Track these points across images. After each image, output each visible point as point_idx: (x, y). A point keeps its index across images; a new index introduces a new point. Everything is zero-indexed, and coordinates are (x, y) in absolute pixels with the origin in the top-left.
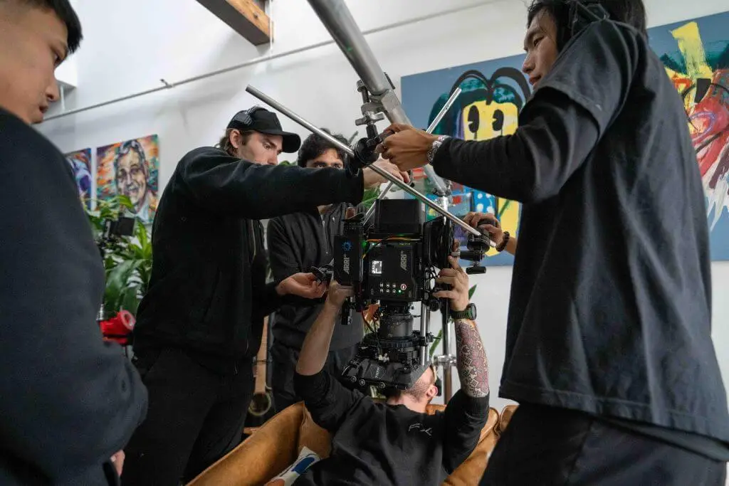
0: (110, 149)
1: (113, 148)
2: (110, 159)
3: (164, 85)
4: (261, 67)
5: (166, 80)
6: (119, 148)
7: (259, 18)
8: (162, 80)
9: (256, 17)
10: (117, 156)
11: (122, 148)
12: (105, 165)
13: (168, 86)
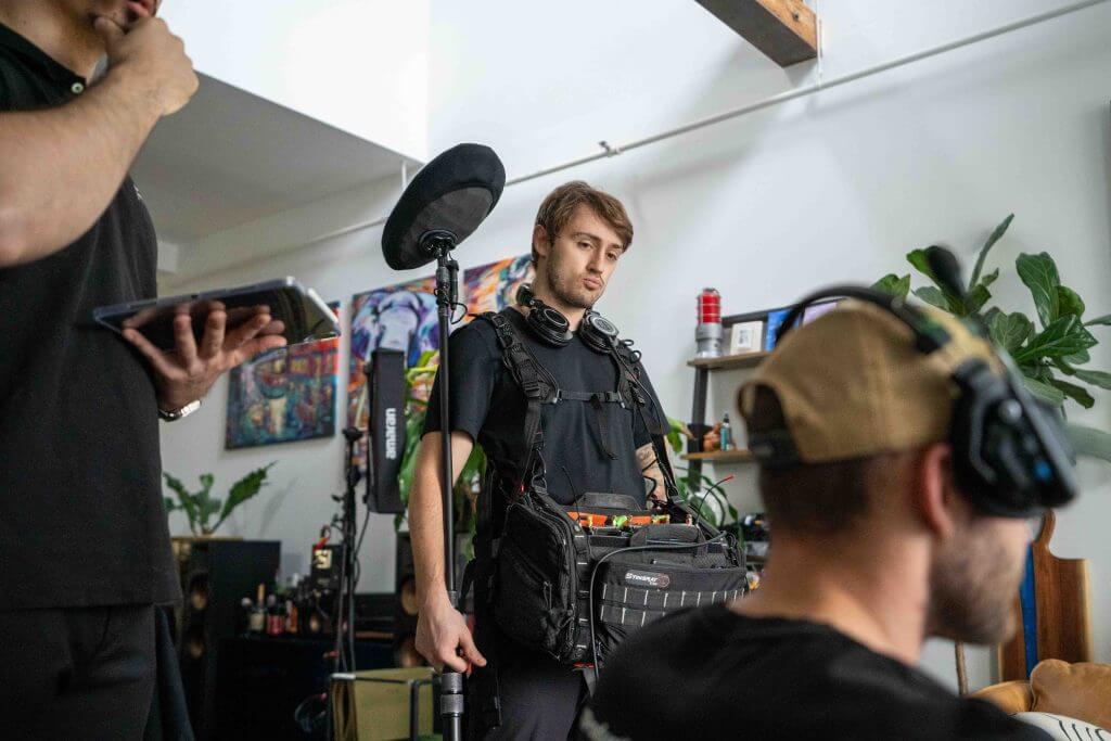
0: (490, 272)
1: (495, 269)
2: (491, 290)
3: (603, 150)
4: (796, 107)
5: (609, 144)
6: (509, 268)
7: (801, 18)
8: (603, 144)
9: (796, 17)
10: (502, 285)
11: (514, 267)
12: (480, 301)
13: (609, 153)
